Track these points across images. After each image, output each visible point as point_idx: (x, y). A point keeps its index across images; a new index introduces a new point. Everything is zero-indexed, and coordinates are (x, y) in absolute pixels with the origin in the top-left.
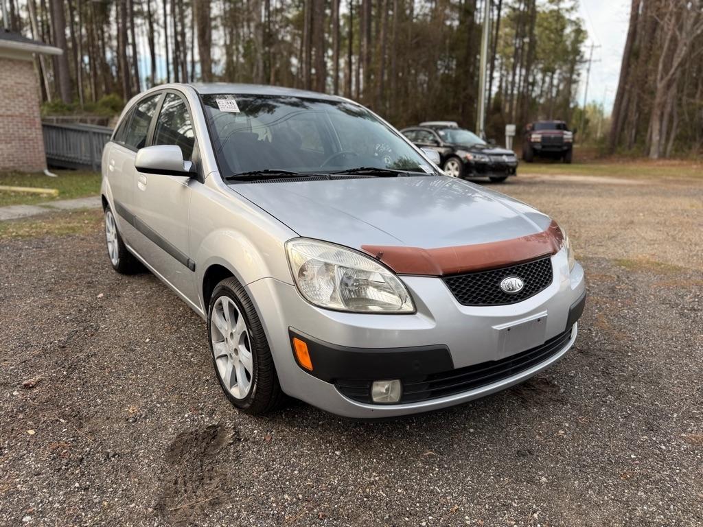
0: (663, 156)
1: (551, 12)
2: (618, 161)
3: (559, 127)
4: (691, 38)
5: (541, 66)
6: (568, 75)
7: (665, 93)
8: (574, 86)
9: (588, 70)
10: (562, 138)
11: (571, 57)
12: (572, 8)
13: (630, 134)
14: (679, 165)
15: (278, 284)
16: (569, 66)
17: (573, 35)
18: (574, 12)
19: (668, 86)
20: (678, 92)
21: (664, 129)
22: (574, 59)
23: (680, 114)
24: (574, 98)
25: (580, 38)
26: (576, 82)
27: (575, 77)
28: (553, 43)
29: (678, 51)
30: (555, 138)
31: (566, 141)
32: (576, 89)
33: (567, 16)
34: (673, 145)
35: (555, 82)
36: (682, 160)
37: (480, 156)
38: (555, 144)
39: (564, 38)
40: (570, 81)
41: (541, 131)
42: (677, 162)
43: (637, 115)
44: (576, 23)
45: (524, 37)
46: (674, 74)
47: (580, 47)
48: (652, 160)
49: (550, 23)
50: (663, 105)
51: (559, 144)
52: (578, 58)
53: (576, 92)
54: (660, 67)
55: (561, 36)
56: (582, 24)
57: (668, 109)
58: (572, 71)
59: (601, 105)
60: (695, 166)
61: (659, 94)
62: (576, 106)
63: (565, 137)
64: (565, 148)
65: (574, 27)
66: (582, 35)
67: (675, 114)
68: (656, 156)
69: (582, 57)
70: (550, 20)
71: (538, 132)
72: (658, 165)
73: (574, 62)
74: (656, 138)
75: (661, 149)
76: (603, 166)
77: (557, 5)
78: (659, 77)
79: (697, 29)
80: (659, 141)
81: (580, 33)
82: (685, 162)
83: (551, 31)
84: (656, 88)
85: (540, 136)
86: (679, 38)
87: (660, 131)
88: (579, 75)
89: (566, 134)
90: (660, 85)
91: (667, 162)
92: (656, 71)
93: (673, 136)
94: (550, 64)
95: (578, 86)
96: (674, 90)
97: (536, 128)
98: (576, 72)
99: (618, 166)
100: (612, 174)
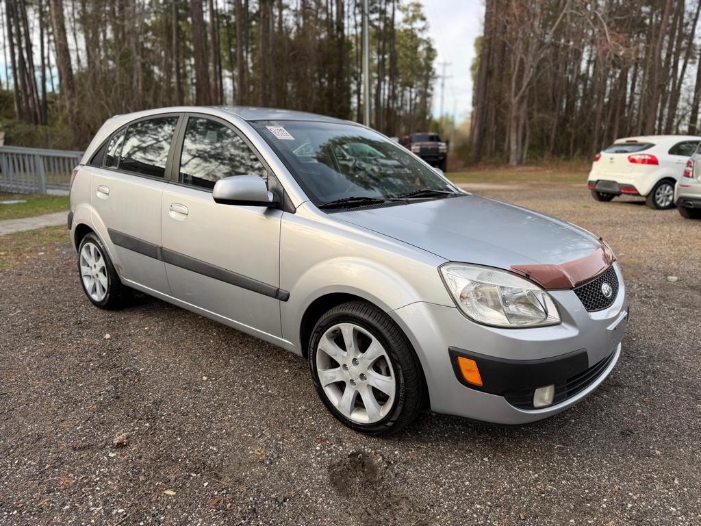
0: (520, 163)
1: (406, 31)
2: (485, 168)
3: (432, 139)
4: (537, 60)
5: (400, 80)
6: (424, 90)
7: (519, 109)
8: (428, 99)
9: (443, 85)
10: (438, 149)
11: (425, 73)
12: (424, 29)
13: (490, 143)
14: (536, 170)
15: (434, 307)
16: (424, 81)
17: (425, 54)
18: (425, 32)
19: (521, 102)
20: (528, 106)
21: (520, 139)
22: (427, 74)
23: (532, 126)
24: (429, 111)
25: (431, 56)
26: (430, 96)
27: (429, 91)
28: (409, 60)
29: (526, 72)
30: (432, 149)
31: (441, 151)
32: (430, 102)
33: (420, 35)
34: (528, 153)
35: (413, 95)
36: (537, 165)
37: (385, 169)
38: (432, 155)
39: (418, 56)
40: (425, 95)
41: (419, 143)
42: (532, 168)
43: (496, 127)
44: (428, 42)
45: (384, 53)
46: (524, 91)
47: (431, 64)
48: (512, 166)
49: (405, 41)
50: (517, 118)
51: (435, 155)
52: (430, 73)
53: (430, 105)
54: (513, 85)
55: (416, 53)
56: (432, 43)
57: (522, 122)
58: (426, 85)
59: (453, 117)
60: (548, 172)
61: (514, 109)
62: (431, 118)
63: (440, 148)
64: (441, 158)
65: (426, 46)
66: (433, 53)
67: (527, 125)
68: (515, 164)
69: (434, 73)
70: (405, 38)
71: (416, 144)
72: (519, 171)
73: (427, 78)
74: (513, 147)
75: (519, 156)
76: (474, 174)
77: (411, 24)
78: (513, 94)
79: (541, 53)
80: (517, 150)
81: (431, 52)
82: (539, 168)
83: (407, 48)
84: (511, 103)
85: (418, 147)
86: (525, 61)
87: (517, 141)
88: (432, 89)
89: (441, 145)
90: (514, 101)
91: (525, 168)
92: (510, 89)
93: (526, 146)
94: (408, 79)
95: (432, 99)
96: (525, 105)
97: (413, 140)
98: (429, 87)
99: (487, 173)
100: (486, 180)
